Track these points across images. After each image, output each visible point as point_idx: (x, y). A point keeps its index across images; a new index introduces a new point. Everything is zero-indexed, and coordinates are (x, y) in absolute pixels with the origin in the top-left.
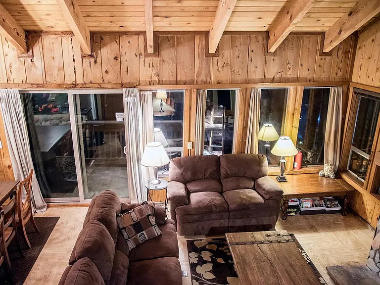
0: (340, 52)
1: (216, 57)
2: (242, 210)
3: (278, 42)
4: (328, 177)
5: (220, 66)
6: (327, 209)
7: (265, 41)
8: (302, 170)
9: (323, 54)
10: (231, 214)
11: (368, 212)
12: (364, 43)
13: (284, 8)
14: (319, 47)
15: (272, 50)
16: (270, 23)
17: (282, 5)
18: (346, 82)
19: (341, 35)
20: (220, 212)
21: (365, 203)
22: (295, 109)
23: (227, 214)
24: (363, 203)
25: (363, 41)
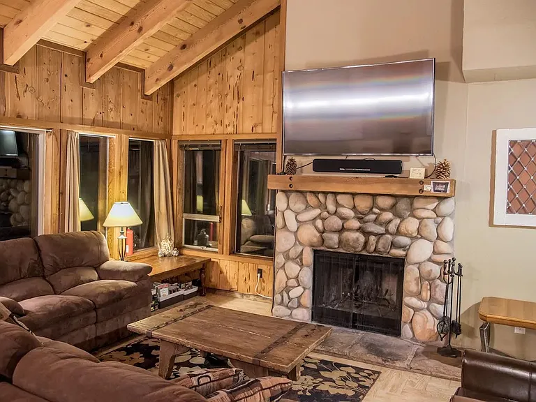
0: (159, 98)
1: (14, 72)
2: (114, 301)
3: (110, 64)
4: (171, 256)
5: (21, 90)
6: (186, 293)
7: (82, 64)
8: (135, 254)
9: (145, 97)
10: (100, 312)
11: (230, 280)
12: (184, 89)
13: (124, 18)
14: (139, 87)
15: (94, 79)
16: (95, 38)
17: (124, 11)
18: (167, 136)
19: (172, 71)
20: (84, 312)
21: (224, 271)
22: (121, 167)
23: (94, 314)
24: (221, 272)
25: (181, 88)
